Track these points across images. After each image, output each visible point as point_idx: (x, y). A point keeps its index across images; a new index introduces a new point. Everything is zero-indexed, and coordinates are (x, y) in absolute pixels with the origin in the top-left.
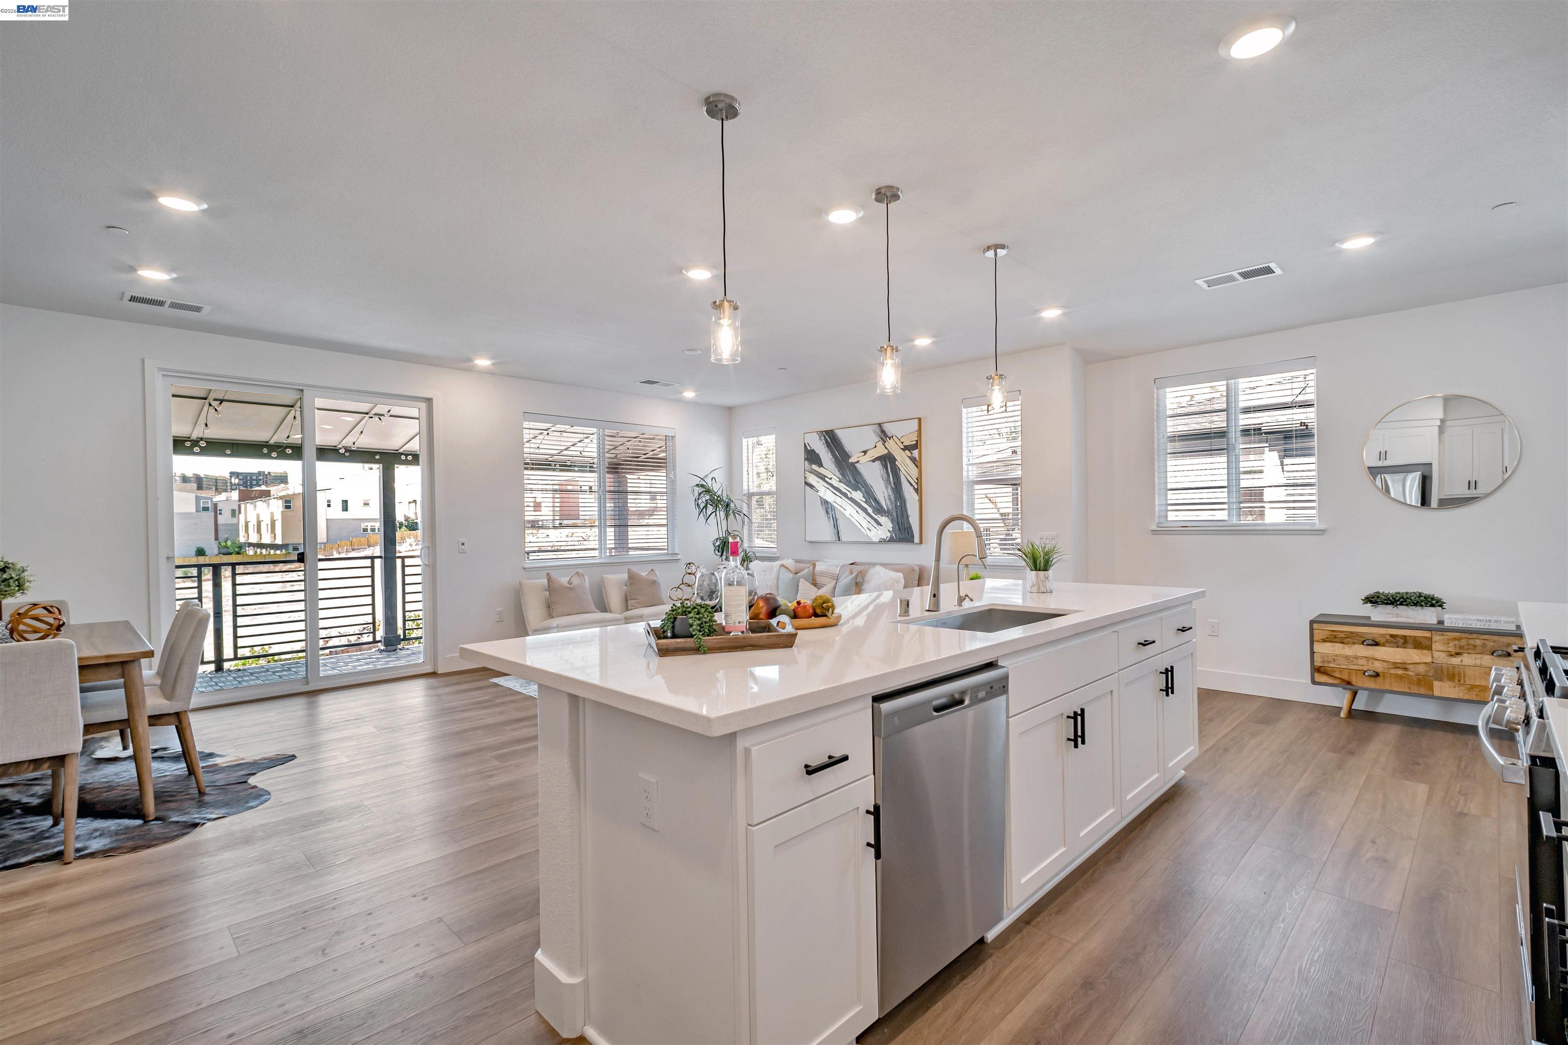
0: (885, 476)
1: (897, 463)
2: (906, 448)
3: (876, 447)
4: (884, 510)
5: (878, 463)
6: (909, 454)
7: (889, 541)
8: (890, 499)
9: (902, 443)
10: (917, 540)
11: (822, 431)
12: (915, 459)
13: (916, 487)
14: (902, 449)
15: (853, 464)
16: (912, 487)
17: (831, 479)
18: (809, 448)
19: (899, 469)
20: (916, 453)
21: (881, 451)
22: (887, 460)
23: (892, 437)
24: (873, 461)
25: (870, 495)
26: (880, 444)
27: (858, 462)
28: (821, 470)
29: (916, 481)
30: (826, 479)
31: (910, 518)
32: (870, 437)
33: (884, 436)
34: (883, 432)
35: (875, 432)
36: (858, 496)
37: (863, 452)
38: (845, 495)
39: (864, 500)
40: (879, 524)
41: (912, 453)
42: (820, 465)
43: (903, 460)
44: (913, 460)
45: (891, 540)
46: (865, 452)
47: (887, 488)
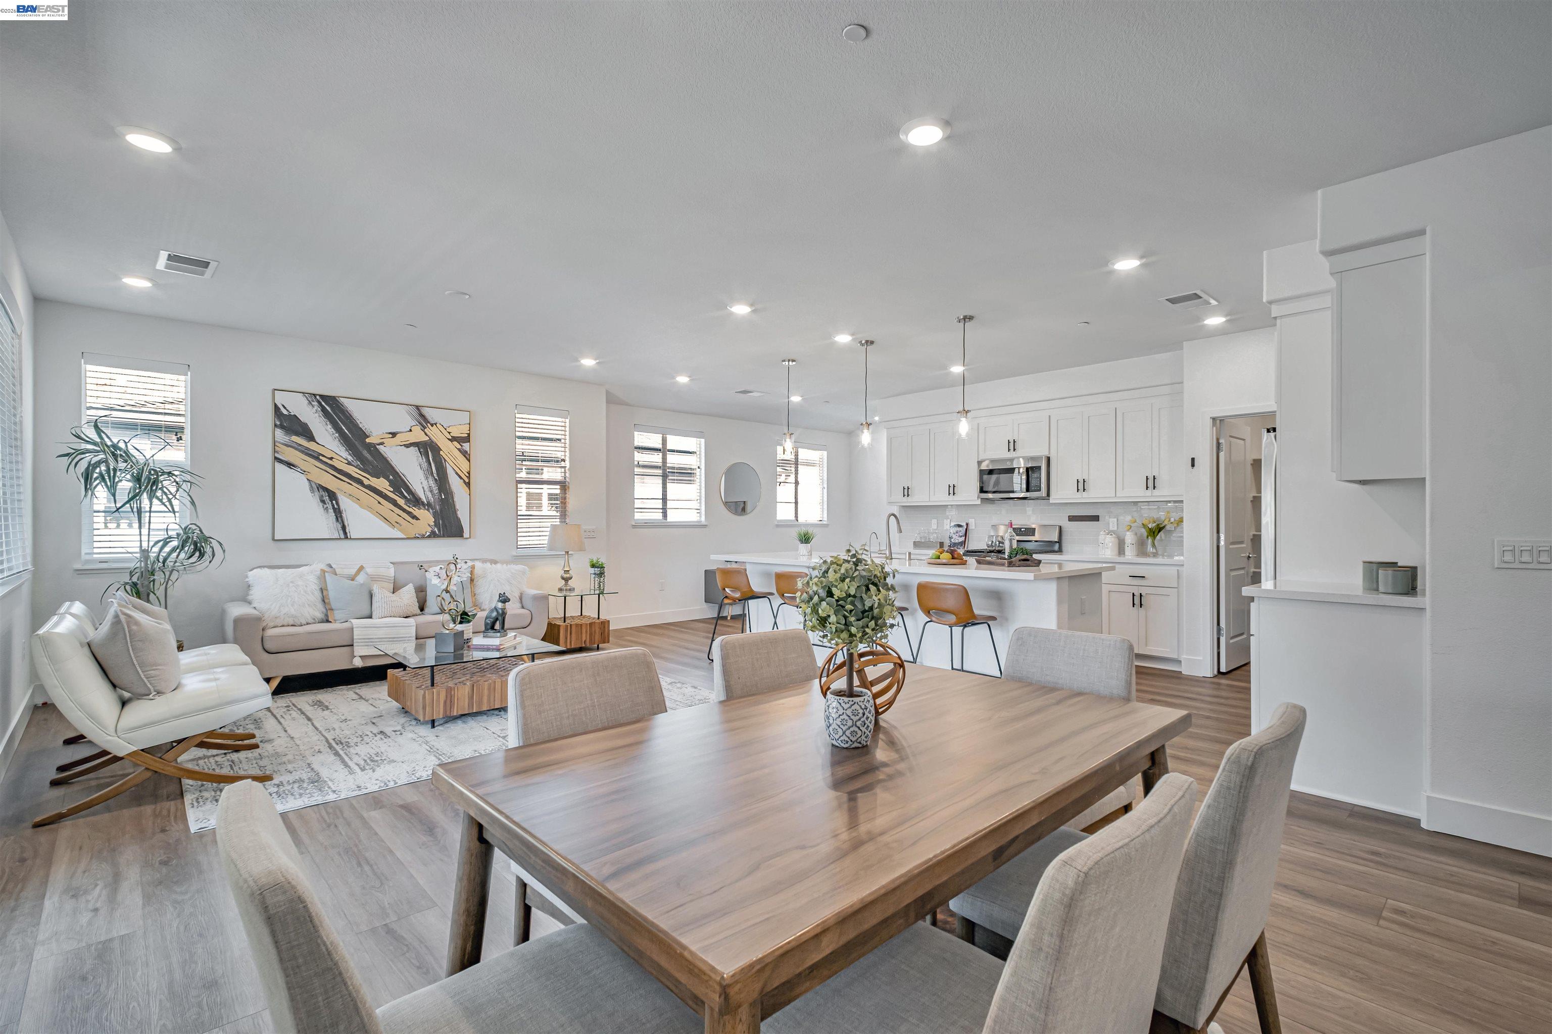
0: (425, 465)
1: (441, 453)
2: (454, 439)
3: (411, 430)
4: (423, 502)
5: (413, 450)
6: (459, 447)
7: (429, 537)
8: (431, 491)
9: (449, 433)
10: (466, 535)
11: (315, 395)
12: (466, 452)
13: (467, 481)
14: (449, 439)
15: (374, 446)
16: (462, 481)
17: (331, 459)
18: (285, 412)
19: (445, 460)
20: (466, 446)
21: (418, 436)
22: (428, 449)
23: (436, 424)
24: (407, 446)
25: (399, 484)
26: (417, 429)
27: (382, 444)
28: (312, 445)
29: (468, 475)
30: (321, 457)
31: (458, 513)
32: (403, 421)
33: (423, 421)
34: (422, 415)
35: (410, 414)
36: (382, 484)
37: (390, 433)
38: (360, 482)
39: (392, 490)
40: (415, 517)
41: (461, 446)
42: (311, 438)
43: (449, 450)
44: (465, 454)
45: (433, 535)
46: (394, 435)
47: (427, 478)
